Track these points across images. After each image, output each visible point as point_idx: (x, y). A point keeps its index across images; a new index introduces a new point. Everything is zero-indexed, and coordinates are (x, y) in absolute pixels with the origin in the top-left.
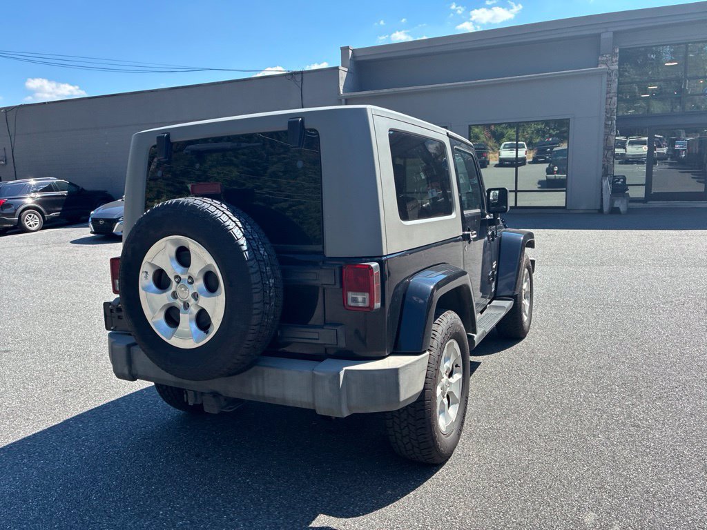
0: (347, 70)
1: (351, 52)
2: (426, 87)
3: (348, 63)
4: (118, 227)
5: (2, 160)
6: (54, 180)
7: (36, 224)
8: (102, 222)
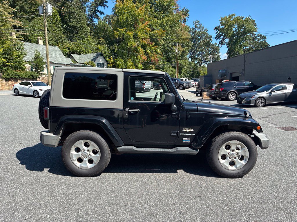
4: (244, 102)
5: (241, 74)
6: (244, 82)
7: (233, 98)
8: (239, 99)
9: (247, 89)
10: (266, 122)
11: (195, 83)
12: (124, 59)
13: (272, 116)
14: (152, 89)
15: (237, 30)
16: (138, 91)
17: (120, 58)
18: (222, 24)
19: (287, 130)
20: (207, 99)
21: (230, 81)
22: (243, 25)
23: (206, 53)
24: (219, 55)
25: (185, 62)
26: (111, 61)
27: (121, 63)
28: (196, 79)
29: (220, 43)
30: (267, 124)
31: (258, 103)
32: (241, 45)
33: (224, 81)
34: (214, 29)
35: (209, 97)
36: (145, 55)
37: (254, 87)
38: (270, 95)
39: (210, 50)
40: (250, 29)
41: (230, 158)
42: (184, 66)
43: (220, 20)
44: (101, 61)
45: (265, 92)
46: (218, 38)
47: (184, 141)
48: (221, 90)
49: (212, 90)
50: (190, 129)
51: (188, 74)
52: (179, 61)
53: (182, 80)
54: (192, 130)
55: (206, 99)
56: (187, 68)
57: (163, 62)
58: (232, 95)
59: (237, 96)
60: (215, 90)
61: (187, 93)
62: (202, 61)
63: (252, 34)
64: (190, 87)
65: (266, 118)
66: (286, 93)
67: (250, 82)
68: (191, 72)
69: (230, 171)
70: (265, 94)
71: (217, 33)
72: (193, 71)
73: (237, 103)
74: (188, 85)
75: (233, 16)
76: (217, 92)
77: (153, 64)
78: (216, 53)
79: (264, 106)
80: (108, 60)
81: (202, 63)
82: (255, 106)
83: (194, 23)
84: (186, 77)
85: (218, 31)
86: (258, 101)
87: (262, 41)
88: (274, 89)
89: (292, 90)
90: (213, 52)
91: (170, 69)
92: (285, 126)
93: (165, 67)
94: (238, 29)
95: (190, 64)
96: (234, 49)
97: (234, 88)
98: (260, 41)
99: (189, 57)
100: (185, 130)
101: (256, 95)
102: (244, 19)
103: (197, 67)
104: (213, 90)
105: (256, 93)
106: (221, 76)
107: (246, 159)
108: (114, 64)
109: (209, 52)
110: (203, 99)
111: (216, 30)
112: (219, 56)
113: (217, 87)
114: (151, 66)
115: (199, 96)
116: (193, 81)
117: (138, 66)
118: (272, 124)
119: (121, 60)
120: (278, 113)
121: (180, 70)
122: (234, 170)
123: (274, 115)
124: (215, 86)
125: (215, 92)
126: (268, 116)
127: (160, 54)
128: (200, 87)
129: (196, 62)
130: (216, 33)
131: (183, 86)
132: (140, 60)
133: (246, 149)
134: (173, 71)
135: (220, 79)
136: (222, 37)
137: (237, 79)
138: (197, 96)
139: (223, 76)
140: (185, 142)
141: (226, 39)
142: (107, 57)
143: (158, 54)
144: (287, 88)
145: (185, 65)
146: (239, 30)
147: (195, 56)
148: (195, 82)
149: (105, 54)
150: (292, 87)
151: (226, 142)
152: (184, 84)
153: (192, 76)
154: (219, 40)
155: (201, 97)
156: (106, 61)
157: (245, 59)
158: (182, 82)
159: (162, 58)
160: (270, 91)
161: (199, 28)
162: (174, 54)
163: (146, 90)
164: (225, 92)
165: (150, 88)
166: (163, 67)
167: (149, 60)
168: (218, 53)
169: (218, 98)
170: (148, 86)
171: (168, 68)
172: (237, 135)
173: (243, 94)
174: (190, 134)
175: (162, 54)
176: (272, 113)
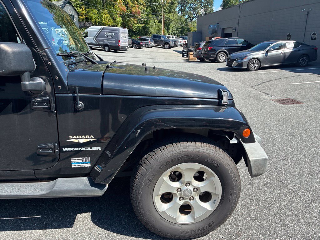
4: (234, 64)
5: (234, 30)
6: (237, 39)
7: (223, 59)
8: (229, 60)
9: (240, 48)
10: (260, 92)
11: (183, 42)
12: (98, 9)
13: (267, 83)
14: (132, 47)
16: (113, 50)
17: (93, 8)
19: (286, 104)
20: (194, 60)
21: (221, 38)
23: (198, 5)
24: (213, 8)
25: (173, 16)
26: (83, 12)
27: (95, 15)
28: (185, 37)
30: (260, 94)
31: (251, 66)
33: (213, 39)
35: (196, 58)
36: (124, 5)
37: (247, 46)
38: (266, 56)
39: (203, 2)
41: (181, 198)
42: (172, 21)
44: (69, 11)
45: (261, 52)
47: (75, 163)
48: (210, 49)
49: (199, 49)
50: (87, 137)
51: (177, 30)
52: (167, 14)
53: (169, 37)
54: (92, 140)
55: (192, 60)
56: (176, 23)
57: (148, 15)
58: (222, 55)
59: (227, 56)
60: (203, 50)
61: (172, 53)
62: (194, 16)
64: (177, 46)
65: (259, 86)
66: (285, 53)
67: (244, 39)
68: (180, 28)
69: (179, 227)
70: (260, 54)
72: (183, 27)
73: (226, 65)
74: (175, 44)
76: (205, 52)
77: (135, 17)
78: (210, 6)
79: (257, 70)
80: (79, 10)
81: (193, 18)
82: (248, 70)
84: (174, 34)
86: (251, 63)
88: (272, 47)
89: (292, 49)
90: (206, 4)
91: (156, 24)
92: (282, 97)
93: (150, 22)
95: (179, 19)
96: (229, 1)
97: (225, 47)
99: (179, 11)
100: (73, 139)
101: (249, 55)
103: (187, 23)
104: (201, 49)
105: (249, 52)
106: (211, 32)
107: (215, 200)
108: (87, 16)
109: (201, 4)
110: (189, 60)
112: (212, 9)
113: (205, 46)
114: (132, 19)
115: (186, 57)
116: (181, 39)
117: (115, 19)
118: (267, 94)
119: (94, 10)
120: (275, 79)
121: (167, 25)
122: (188, 224)
123: (269, 81)
124: (203, 44)
125: (203, 52)
126: (262, 83)
127: (142, 5)
128: (188, 46)
129: (186, 17)
131: (169, 45)
132: (119, 11)
133: (216, 179)
134: (159, 27)
135: (211, 36)
137: (230, 35)
138: (183, 56)
139: (214, 33)
140: (77, 166)
142: (78, 7)
143: (140, 4)
144: (287, 47)
145: (174, 20)
147: (186, 9)
148: (184, 40)
149: (75, 2)
150: (293, 46)
151: (171, 167)
152: (170, 42)
153: (182, 34)
155: (187, 58)
156: (77, 12)
157: (240, 10)
158: (167, 39)
159: (146, 9)
160: (266, 50)
162: (160, 5)
163: (122, 49)
164: (214, 52)
165: (127, 46)
166: (148, 21)
167: (130, 11)
168: (212, 6)
169: (207, 59)
170: (125, 43)
171: (153, 22)
172: (195, 150)
173: (234, 55)
174: (89, 149)
175: (145, 4)
176: (267, 79)
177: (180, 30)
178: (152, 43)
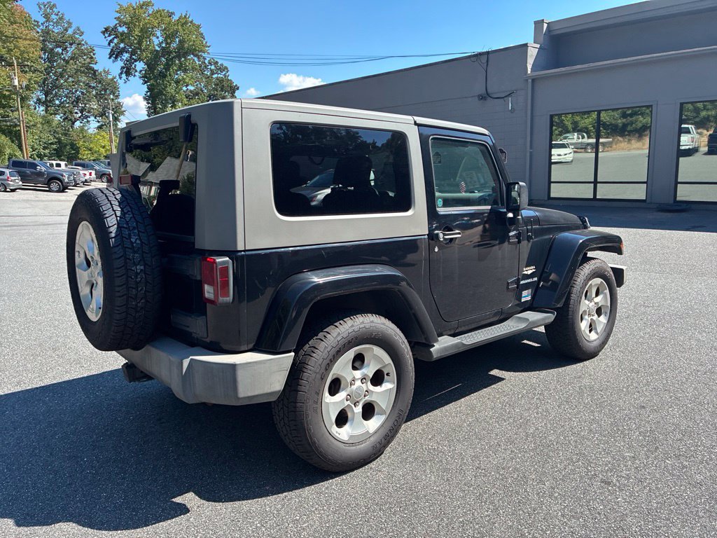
0: (538, 46)
1: (545, 25)
2: (629, 59)
3: (541, 39)
11: (88, 173)
15: (162, 42)
18: (122, 23)
22: (177, 31)
24: (120, 100)
28: (82, 162)
29: (125, 70)
32: (177, 82)
34: (103, 33)
39: (94, 87)
40: (193, 45)
41: (589, 315)
43: (117, 12)
46: (116, 58)
47: (523, 297)
50: (532, 267)
51: (45, 148)
54: (534, 270)
56: (41, 132)
62: (76, 115)
63: (199, 58)
68: (52, 144)
71: (112, 45)
72: (59, 141)
75: (147, 5)
78: (112, 96)
81: (75, 121)
83: (40, 8)
85: (113, 39)
87: (219, 75)
90: (101, 91)
94: (166, 40)
96: (165, 90)
98: (215, 76)
100: (525, 271)
102: (175, 18)
103: (67, 132)
107: (606, 313)
111: (107, 35)
112: (119, 103)
116: (78, 167)
129: (60, 118)
130: (109, 44)
131: (61, 183)
133: (608, 291)
136: (126, 56)
141: (136, 61)
146: (167, 43)
147: (55, 99)
148: (87, 171)
152: (62, 175)
154: (120, 64)
161: (57, 23)
168: (117, 97)
174: (532, 280)
177: (54, 146)
178: (15, 181)
